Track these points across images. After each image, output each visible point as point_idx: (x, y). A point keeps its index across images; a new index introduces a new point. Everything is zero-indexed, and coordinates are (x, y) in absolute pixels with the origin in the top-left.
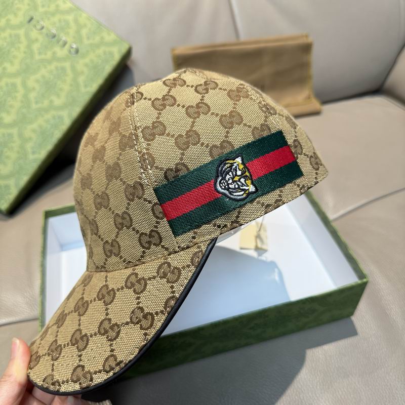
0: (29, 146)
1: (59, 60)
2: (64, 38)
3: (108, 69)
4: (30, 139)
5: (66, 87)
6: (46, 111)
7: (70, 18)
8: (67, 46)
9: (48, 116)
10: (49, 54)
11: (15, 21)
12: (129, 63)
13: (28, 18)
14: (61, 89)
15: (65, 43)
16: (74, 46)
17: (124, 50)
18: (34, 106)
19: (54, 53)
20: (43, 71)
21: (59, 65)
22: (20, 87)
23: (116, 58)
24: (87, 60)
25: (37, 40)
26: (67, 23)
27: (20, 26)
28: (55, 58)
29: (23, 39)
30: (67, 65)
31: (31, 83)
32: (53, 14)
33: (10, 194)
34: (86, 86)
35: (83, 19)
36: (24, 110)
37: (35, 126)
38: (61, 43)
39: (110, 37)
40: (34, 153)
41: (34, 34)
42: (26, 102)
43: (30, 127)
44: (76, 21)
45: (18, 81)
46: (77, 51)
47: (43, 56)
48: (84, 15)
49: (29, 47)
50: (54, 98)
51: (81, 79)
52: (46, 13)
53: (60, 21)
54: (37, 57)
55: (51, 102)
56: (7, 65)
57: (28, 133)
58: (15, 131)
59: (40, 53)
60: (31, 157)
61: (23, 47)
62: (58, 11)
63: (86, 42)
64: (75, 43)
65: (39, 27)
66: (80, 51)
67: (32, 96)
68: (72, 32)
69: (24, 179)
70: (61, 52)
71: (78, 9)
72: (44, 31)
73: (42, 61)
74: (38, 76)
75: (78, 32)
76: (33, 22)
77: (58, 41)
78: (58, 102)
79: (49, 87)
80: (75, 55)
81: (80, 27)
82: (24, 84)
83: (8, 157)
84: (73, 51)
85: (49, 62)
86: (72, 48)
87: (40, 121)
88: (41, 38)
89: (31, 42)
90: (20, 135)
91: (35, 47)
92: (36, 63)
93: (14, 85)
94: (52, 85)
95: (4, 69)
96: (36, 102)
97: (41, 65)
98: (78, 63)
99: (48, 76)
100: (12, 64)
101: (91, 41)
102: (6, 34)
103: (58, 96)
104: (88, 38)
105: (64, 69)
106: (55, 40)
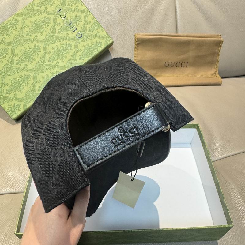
5: (69, 57)
10: (64, 34)
14: (65, 57)
19: (67, 34)
28: (67, 37)
29: (52, 20)
32: (73, 11)
34: (80, 59)
37: (44, 74)
43: (41, 74)
45: (42, 46)
47: (60, 34)
48: (91, 16)
52: (69, 9)
53: (76, 16)
54: (57, 34)
56: (38, 34)
58: (32, 74)
59: (59, 32)
60: (37, 92)
65: (63, 16)
66: (83, 36)
68: (81, 24)
69: (29, 104)
70: (71, 35)
72: (65, 19)
76: (60, 12)
79: (59, 53)
80: (79, 38)
82: (45, 48)
84: (79, 35)
88: (62, 23)
91: (58, 28)
92: (55, 37)
93: (39, 47)
94: (61, 52)
95: (36, 36)
96: (49, 61)
97: (58, 39)
98: (79, 44)
99: (60, 47)
100: (41, 34)
101: (91, 33)
102: (43, 16)
103: (63, 60)
104: (89, 30)
105: (70, 45)
106: (70, 26)
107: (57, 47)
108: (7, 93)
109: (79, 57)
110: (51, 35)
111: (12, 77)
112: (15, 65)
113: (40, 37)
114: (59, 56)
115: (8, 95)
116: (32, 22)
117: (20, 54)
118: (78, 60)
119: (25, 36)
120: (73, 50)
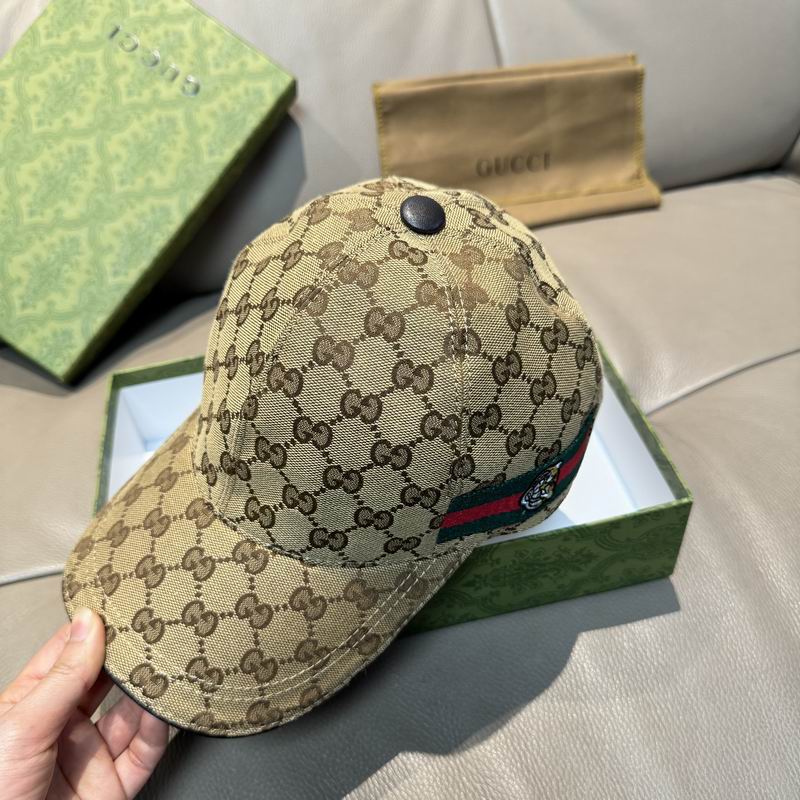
0: (108, 261)
1: (164, 105)
2: (173, 66)
3: (252, 121)
4: (110, 248)
5: (177, 155)
6: (140, 197)
7: (186, 28)
8: (179, 80)
9: (144, 207)
10: (146, 95)
11: (85, 35)
12: (292, 111)
13: (110, 30)
14: (167, 159)
15: (175, 75)
16: (192, 79)
17: (282, 86)
18: (118, 189)
19: (156, 92)
20: (136, 125)
21: (164, 114)
22: (93, 155)
23: (269, 101)
24: (215, 105)
25: (125, 69)
26: (180, 37)
27: (95, 44)
28: (156, 102)
29: (100, 66)
30: (178, 113)
31: (113, 146)
32: (155, 22)
33: (72, 347)
34: (211, 152)
35: (209, 29)
36: (100, 197)
37: (119, 224)
38: (168, 74)
39: (256, 63)
40: (116, 273)
41: (121, 58)
42: (104, 182)
43: (109, 227)
44: (196, 33)
45: (90, 143)
46: (197, 90)
47: (135, 98)
48: (211, 22)
49: (110, 81)
50: (154, 174)
51: (204, 140)
52: (142, 20)
53: (166, 34)
54: (125, 100)
55: (149, 181)
56: (71, 115)
57: (106, 237)
58: (82, 233)
59: (130, 93)
60: (111, 280)
61: (99, 81)
62: (163, 16)
63: (213, 71)
64: (194, 75)
65: (128, 46)
66: (202, 88)
67: (115, 169)
68: (188, 53)
69: (98, 321)
70: (168, 91)
71: (200, 11)
72: (138, 52)
73: (134, 106)
74: (126, 134)
75: (199, 53)
76: (119, 37)
77: (163, 72)
78: (160, 181)
79: (145, 154)
80: (193, 97)
81: (203, 44)
82: (101, 149)
83: (69, 281)
84: (189, 88)
85: (147, 109)
86: (188, 82)
87: (129, 216)
88: (131, 65)
89: (114, 72)
90: (93, 241)
91: (122, 81)
92: (123, 111)
93: (83, 151)
94: (150, 150)
95: (66, 121)
96: (122, 182)
97: (132, 114)
98: (199, 111)
99: (143, 135)
100: (80, 112)
101: (222, 70)
102: (71, 58)
103: (161, 170)
104: (217, 65)
105: (172, 122)
106: (157, 68)
107: (136, 136)
108: (24, 306)
109: (205, 148)
111: (27, 257)
112: (27, 220)
113: (80, 122)
115: (29, 311)
116: (43, 84)
117: (33, 184)
119: (35, 130)
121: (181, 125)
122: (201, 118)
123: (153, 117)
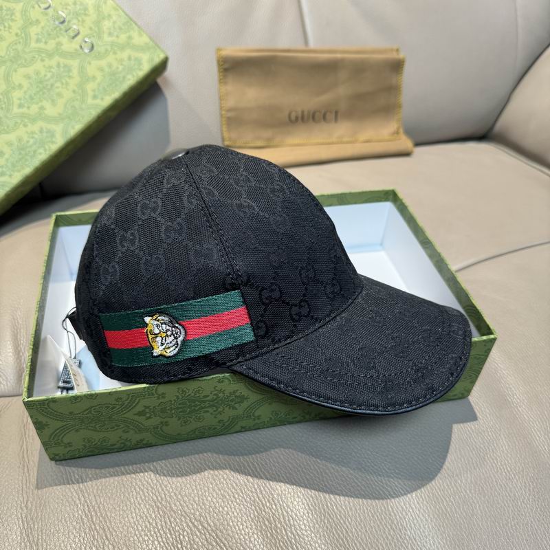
1: (64, 55)
5: (67, 94)
6: (33, 119)
8: (79, 39)
9: (34, 127)
10: (51, 45)
14: (59, 95)
17: (157, 60)
21: (62, 61)
23: (145, 68)
24: (103, 63)
29: (18, 15)
30: (74, 63)
34: (95, 97)
39: (140, 39)
47: (42, 45)
49: (24, 28)
51: (90, 87)
54: (33, 44)
59: (38, 40)
61: (15, 27)
65: (43, 5)
66: (96, 48)
67: (16, 95)
70: (69, 45)
78: (50, 110)
79: (44, 88)
86: (86, 42)
92: (30, 52)
94: (47, 85)
96: (20, 106)
97: (37, 56)
98: (90, 64)
99: (43, 73)
103: (53, 102)
104: (110, 34)
105: (68, 69)
106: (62, 26)
107: (38, 73)
109: (91, 93)
110: (19, 47)
114: (44, 93)
118: (90, 101)
120: (77, 79)
121: (75, 72)
122: (91, 70)
123: (53, 62)
